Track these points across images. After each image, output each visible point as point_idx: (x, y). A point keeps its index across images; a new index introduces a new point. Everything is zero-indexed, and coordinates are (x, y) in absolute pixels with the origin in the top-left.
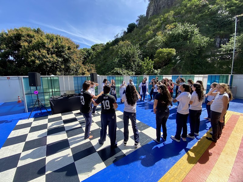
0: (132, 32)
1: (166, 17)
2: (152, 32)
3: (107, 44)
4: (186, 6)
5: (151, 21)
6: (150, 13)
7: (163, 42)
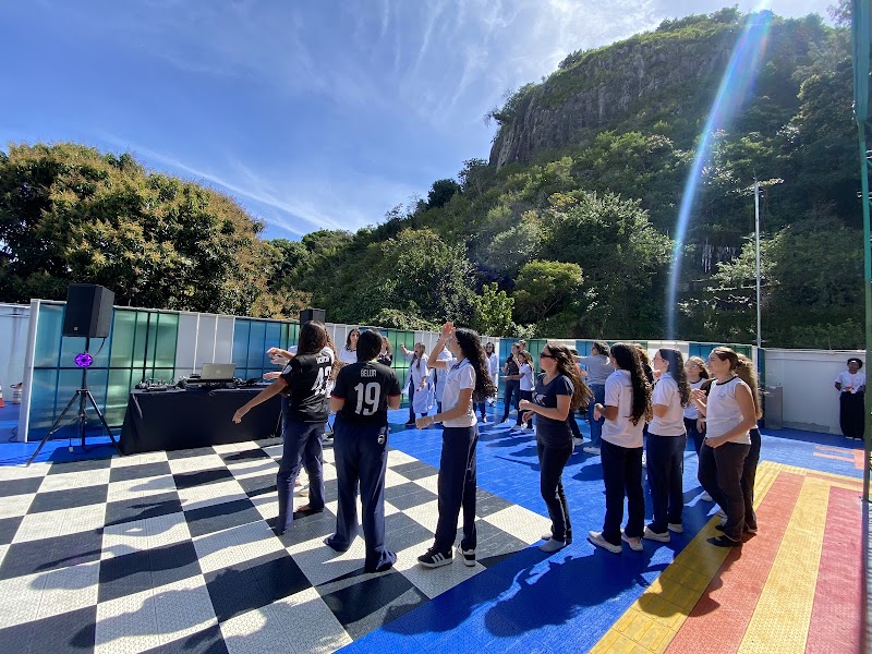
0: (446, 204)
1: (549, 171)
2: (507, 210)
3: (361, 233)
4: (607, 147)
5: (504, 179)
6: (503, 158)
7: (543, 242)
